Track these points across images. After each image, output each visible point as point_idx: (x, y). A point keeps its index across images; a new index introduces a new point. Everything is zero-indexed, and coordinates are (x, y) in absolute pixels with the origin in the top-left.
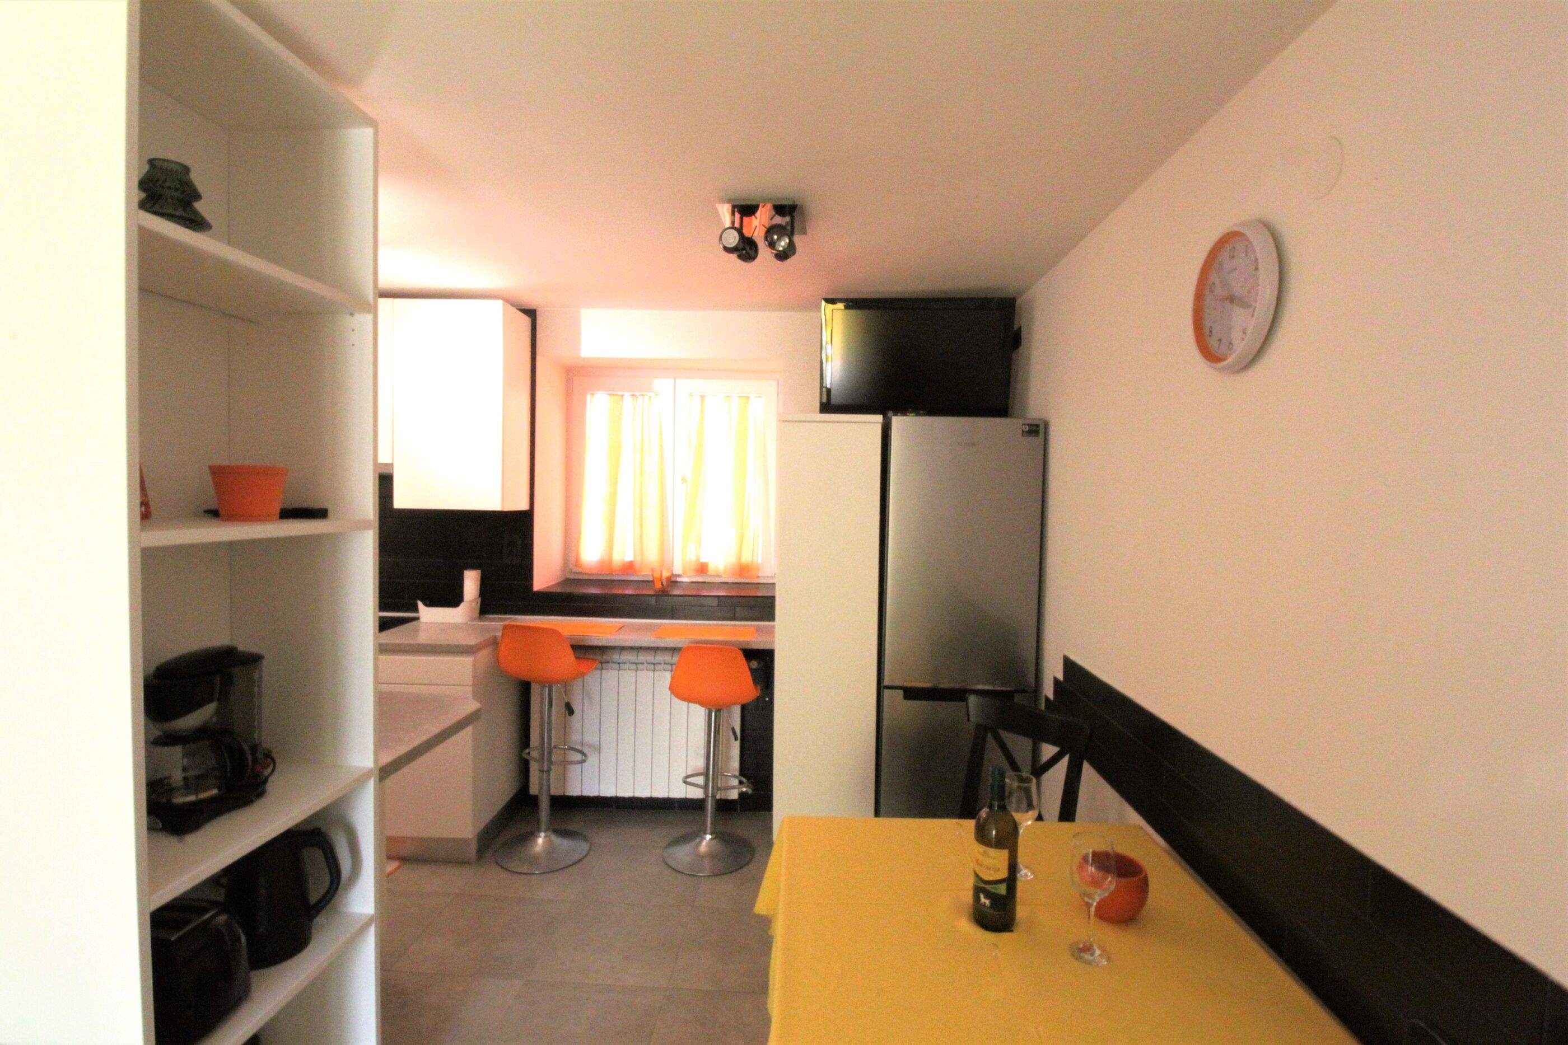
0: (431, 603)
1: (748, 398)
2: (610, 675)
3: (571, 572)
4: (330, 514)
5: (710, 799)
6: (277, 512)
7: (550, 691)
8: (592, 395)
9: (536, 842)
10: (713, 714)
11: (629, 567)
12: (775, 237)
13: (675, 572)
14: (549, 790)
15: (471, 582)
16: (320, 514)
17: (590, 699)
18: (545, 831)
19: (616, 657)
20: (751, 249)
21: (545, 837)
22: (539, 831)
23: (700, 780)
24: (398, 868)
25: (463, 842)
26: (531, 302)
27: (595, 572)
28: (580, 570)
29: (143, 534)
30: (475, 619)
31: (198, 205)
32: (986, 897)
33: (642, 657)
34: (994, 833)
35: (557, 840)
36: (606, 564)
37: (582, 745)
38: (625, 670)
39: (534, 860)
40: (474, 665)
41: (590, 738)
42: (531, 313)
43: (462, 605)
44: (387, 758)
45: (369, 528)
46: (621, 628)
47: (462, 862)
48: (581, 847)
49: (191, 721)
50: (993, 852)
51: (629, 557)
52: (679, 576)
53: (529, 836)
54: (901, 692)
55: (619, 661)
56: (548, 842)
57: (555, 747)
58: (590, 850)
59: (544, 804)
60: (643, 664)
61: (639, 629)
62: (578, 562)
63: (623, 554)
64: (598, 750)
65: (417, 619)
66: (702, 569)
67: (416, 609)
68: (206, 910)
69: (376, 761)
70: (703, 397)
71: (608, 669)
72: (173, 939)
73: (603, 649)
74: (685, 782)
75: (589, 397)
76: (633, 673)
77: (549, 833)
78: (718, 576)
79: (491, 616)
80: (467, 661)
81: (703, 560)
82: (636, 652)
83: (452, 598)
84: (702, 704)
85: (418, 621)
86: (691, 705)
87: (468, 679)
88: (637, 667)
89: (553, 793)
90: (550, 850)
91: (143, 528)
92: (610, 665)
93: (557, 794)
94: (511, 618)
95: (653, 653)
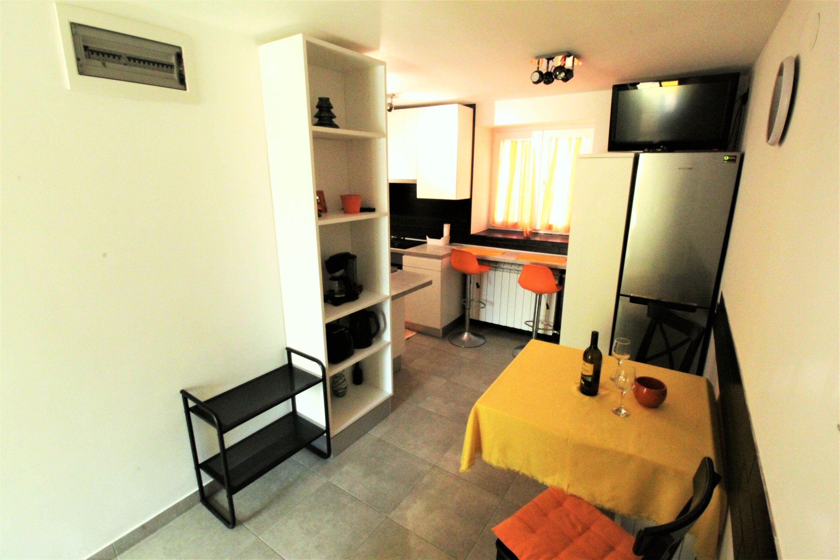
0: (431, 237)
1: (581, 138)
2: (499, 273)
3: (491, 226)
4: (376, 210)
5: (534, 332)
6: (359, 210)
7: (470, 277)
8: (503, 141)
9: (464, 336)
10: (538, 296)
11: (515, 225)
12: (558, 73)
13: (537, 228)
14: (469, 317)
15: (446, 229)
16: (372, 210)
17: (491, 283)
18: (468, 332)
19: (502, 266)
20: (550, 78)
21: (467, 334)
22: (465, 332)
23: (531, 324)
24: (416, 335)
25: (438, 330)
26: (472, 101)
27: (500, 227)
28: (494, 225)
29: (320, 222)
30: (448, 245)
31: (332, 110)
32: (583, 381)
33: (513, 267)
34: (590, 357)
35: (473, 337)
36: (505, 223)
37: (486, 301)
38: (505, 272)
39: (463, 342)
40: (442, 264)
41: (490, 299)
42: (473, 106)
43: (442, 238)
44: (394, 293)
45: (385, 216)
46: (503, 253)
47: (437, 337)
48: (482, 341)
49: (338, 274)
50: (587, 364)
51: (515, 221)
52: (539, 230)
53: (462, 333)
54: (628, 299)
55: (503, 268)
56: (468, 337)
57: (472, 300)
58: (484, 343)
59: (467, 322)
60: (513, 270)
61: (512, 254)
62: (493, 223)
63: (512, 219)
64: (492, 304)
65: (426, 243)
66: (550, 228)
67: (426, 239)
68: (343, 328)
69: (390, 293)
70: (557, 139)
71: (498, 271)
72: (334, 333)
73: (496, 263)
74: (526, 324)
75: (502, 142)
76: (508, 273)
77: (469, 333)
78: (557, 231)
79: (454, 244)
80: (439, 261)
81: (550, 223)
82: (511, 265)
83: (438, 235)
84: (533, 291)
85: (426, 244)
86: (525, 290)
87: (439, 269)
88: (511, 271)
89: (471, 318)
90: (469, 339)
91: (319, 220)
92: (499, 269)
93: (474, 318)
94: (461, 245)
95: (518, 266)
